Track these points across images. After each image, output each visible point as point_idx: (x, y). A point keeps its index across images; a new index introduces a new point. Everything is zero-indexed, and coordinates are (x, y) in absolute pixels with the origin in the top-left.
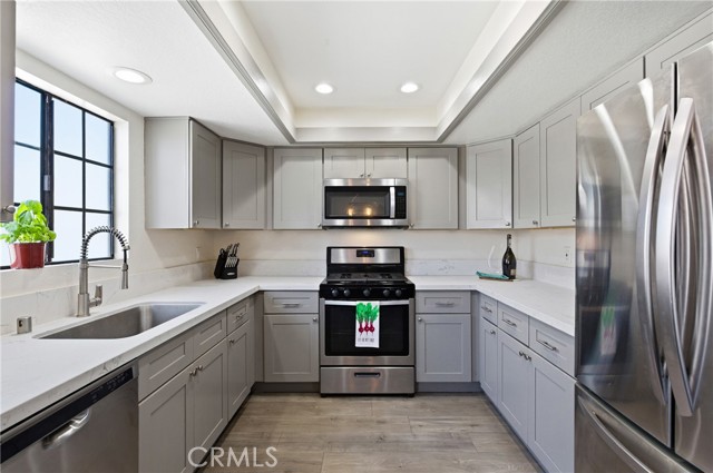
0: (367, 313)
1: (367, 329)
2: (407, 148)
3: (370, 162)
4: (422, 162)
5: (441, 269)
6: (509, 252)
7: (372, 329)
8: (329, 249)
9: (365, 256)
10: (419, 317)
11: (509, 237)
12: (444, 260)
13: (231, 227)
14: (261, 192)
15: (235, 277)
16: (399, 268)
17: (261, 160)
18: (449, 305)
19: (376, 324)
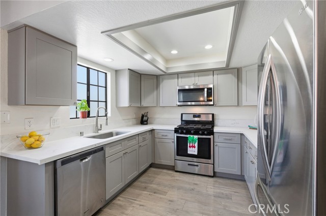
0: (193, 140)
1: (192, 147)
2: (213, 71)
3: (197, 78)
4: (220, 76)
5: (233, 124)
7: (194, 147)
8: (182, 114)
9: (197, 117)
10: (215, 144)
12: (234, 120)
13: (144, 106)
14: (155, 93)
15: (147, 124)
16: (212, 123)
17: (155, 80)
18: (230, 140)
19: (196, 145)
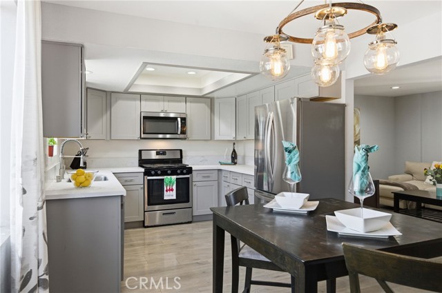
0: (170, 182)
1: (170, 190)
2: (186, 98)
3: (166, 103)
4: (193, 105)
6: (234, 151)
7: (172, 190)
8: (140, 151)
9: (162, 154)
10: (194, 183)
11: (234, 144)
12: (203, 156)
13: (92, 138)
16: (180, 161)
18: (208, 177)
19: (174, 187)
